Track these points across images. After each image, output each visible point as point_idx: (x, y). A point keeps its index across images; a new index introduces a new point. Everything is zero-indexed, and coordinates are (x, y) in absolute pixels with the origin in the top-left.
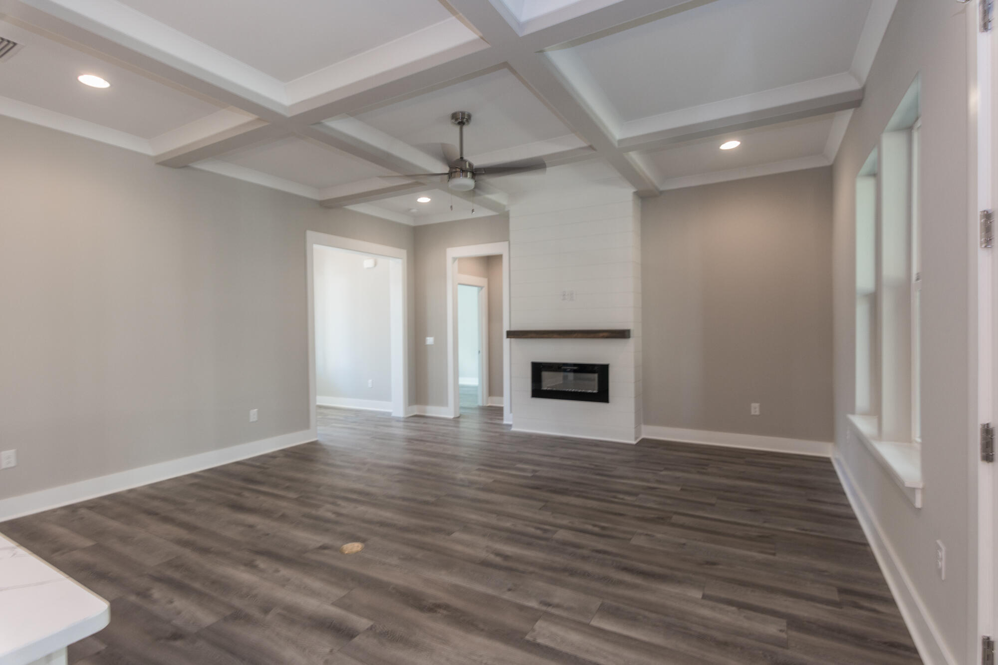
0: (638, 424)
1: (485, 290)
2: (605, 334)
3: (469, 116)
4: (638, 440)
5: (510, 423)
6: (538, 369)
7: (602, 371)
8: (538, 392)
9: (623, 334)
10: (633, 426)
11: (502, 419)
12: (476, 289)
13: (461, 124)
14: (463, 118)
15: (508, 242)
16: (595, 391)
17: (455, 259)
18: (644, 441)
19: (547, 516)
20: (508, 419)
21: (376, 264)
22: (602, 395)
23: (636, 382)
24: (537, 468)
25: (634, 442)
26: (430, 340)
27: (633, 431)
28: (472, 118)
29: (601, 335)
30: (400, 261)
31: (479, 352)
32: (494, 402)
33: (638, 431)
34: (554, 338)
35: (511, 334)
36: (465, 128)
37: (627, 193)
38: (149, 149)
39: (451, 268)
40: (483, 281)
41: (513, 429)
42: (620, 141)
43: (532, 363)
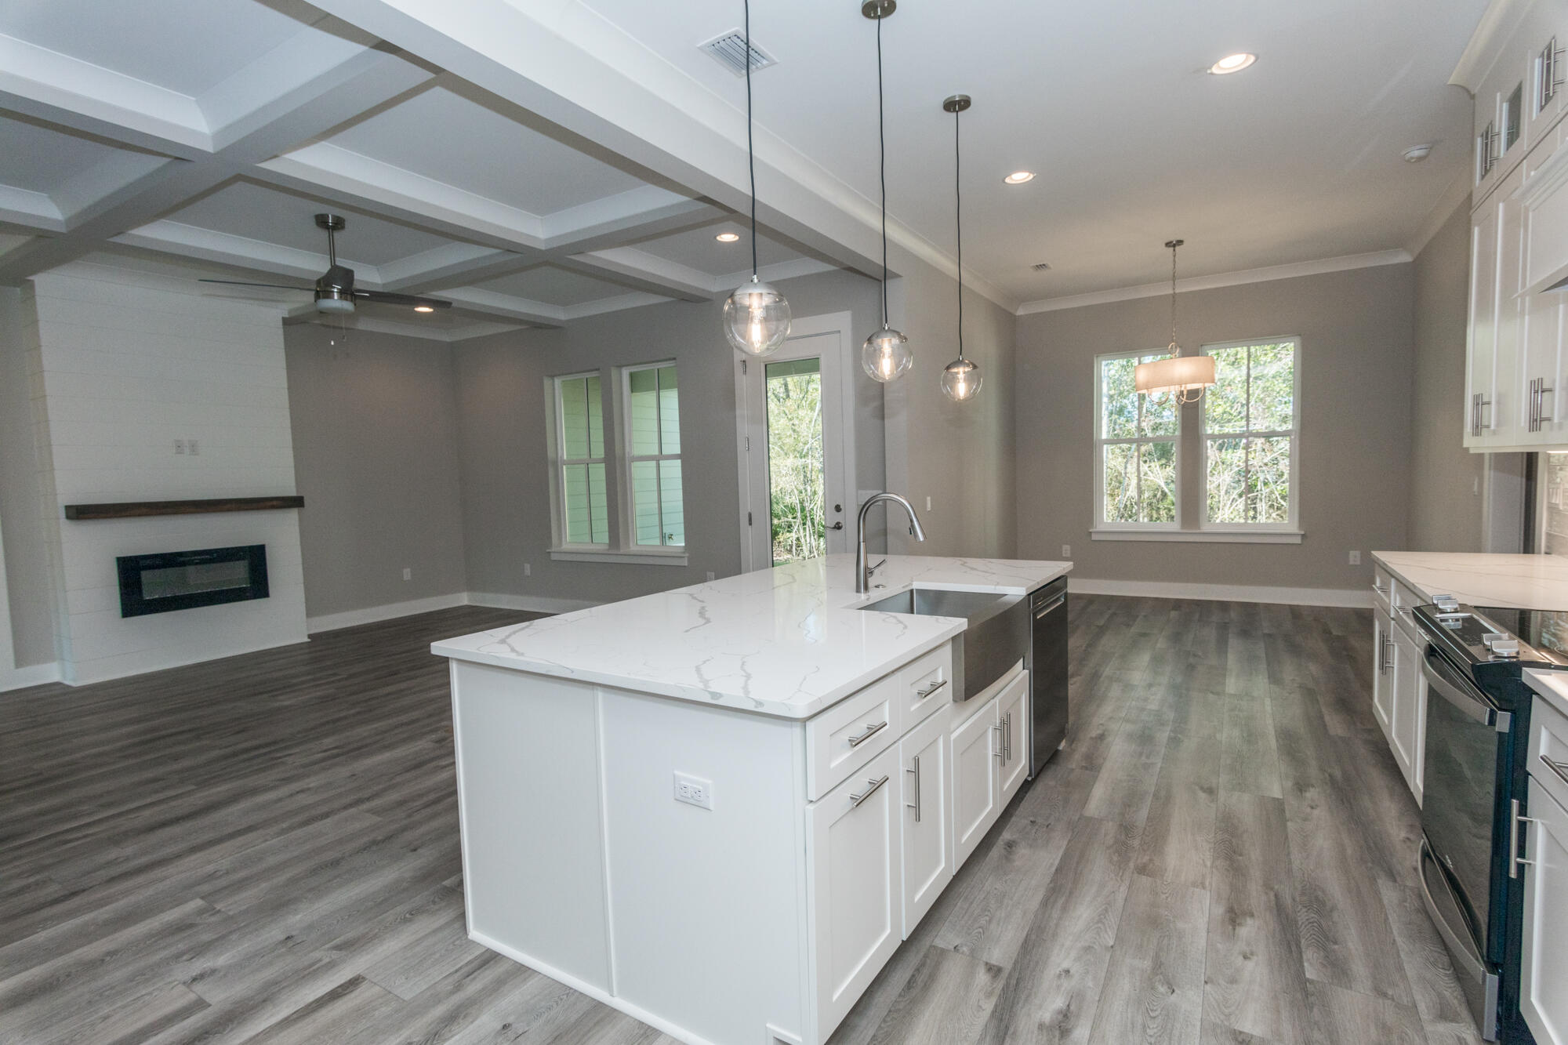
13: (332, 229)
22: (258, 586)
25: (306, 639)
27: (303, 624)
43: (119, 559)
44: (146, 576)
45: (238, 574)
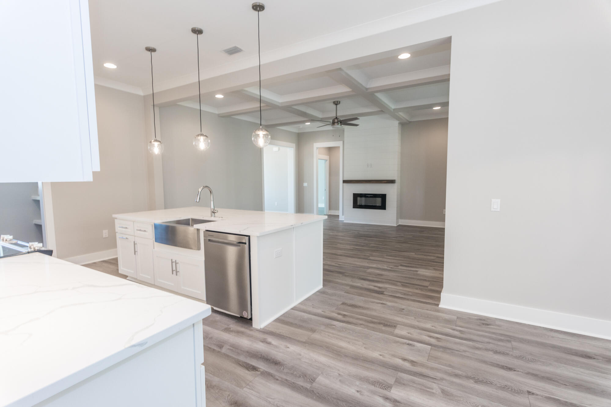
0: (397, 219)
1: (328, 162)
2: (385, 182)
3: (340, 102)
4: (397, 225)
5: (343, 220)
6: (356, 196)
7: (383, 197)
8: (356, 205)
9: (393, 182)
10: (395, 219)
11: (339, 219)
12: (324, 161)
13: (336, 105)
14: (337, 103)
15: (342, 142)
16: (380, 205)
17: (317, 148)
18: (399, 225)
19: (366, 242)
20: (341, 218)
21: (279, 150)
22: (383, 207)
23: (397, 201)
24: (359, 232)
25: (396, 226)
26: (305, 184)
27: (395, 221)
28: (340, 103)
29: (384, 182)
30: (293, 149)
31: (325, 190)
32: (333, 213)
33: (397, 222)
34: (364, 183)
35: (344, 182)
36: (338, 106)
37: (396, 123)
38: (216, 112)
39: (315, 152)
40: (327, 157)
41: (344, 222)
42: (394, 109)
43: (354, 194)
44: (359, 198)
45: (378, 202)
